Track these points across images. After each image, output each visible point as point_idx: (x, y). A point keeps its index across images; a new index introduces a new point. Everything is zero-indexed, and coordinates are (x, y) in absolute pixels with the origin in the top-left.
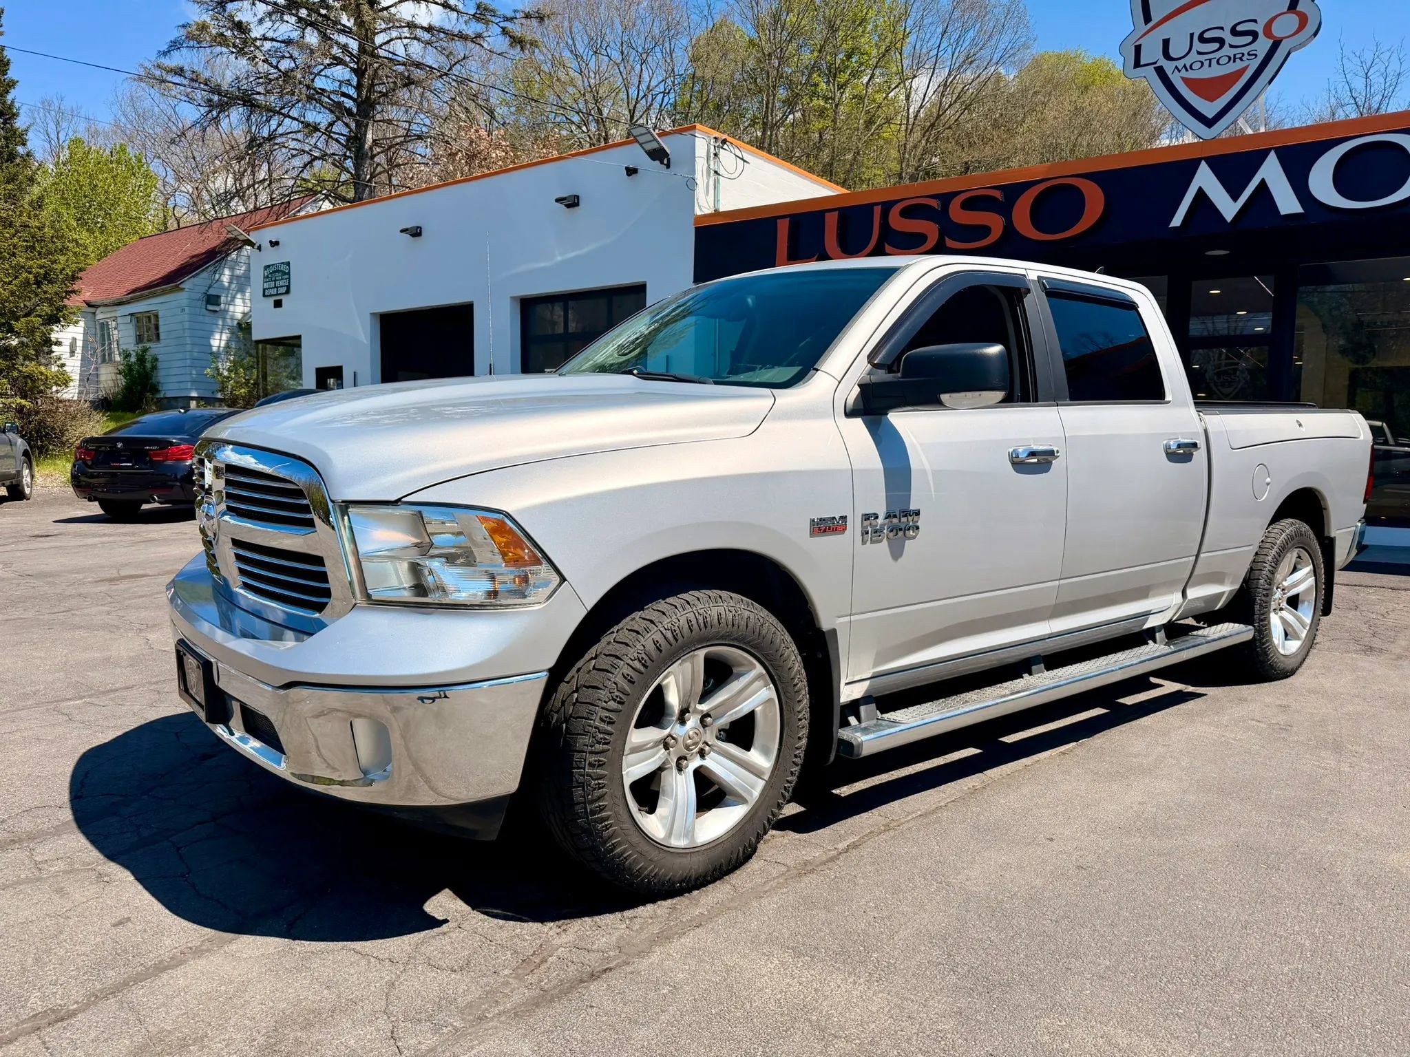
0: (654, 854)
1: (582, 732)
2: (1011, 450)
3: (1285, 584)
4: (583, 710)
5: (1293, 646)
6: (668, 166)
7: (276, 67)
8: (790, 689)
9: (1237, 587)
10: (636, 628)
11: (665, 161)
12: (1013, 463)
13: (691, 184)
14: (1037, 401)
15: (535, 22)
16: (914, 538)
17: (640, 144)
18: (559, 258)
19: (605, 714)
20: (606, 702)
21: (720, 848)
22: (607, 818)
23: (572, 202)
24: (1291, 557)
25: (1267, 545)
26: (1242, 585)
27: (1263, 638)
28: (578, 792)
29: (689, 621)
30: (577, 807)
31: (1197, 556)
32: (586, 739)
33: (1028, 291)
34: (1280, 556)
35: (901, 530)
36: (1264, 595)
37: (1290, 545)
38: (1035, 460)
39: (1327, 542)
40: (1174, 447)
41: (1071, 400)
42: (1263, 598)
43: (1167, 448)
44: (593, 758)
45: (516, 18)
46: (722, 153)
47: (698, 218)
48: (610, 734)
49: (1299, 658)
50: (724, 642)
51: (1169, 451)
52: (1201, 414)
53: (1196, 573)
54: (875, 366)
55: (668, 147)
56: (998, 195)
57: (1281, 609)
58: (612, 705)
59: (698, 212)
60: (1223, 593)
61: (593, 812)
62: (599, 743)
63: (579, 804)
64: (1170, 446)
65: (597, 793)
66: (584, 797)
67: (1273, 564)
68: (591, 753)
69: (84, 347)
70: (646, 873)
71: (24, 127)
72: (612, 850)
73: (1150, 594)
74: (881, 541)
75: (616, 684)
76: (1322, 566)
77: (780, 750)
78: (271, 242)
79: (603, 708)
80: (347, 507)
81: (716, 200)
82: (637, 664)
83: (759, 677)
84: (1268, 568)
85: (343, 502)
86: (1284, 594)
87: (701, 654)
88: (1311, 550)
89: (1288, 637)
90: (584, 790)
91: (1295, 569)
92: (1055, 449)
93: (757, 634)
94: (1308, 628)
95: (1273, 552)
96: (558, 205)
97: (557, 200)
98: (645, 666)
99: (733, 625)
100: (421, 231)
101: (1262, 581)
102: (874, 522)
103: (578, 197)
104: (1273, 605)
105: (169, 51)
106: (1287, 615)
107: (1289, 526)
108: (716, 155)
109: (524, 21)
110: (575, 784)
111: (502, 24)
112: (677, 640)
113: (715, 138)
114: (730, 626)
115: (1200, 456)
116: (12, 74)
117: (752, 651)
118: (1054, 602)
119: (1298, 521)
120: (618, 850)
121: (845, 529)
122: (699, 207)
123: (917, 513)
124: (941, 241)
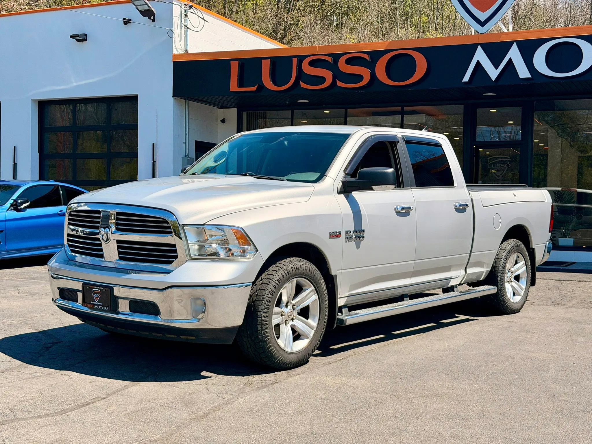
0: (281, 352)
1: (260, 305)
2: (395, 207)
3: (513, 269)
4: (260, 298)
5: (518, 299)
6: (154, 21)
8: (323, 296)
9: (490, 269)
10: (275, 269)
11: (152, 18)
12: (396, 212)
13: (170, 34)
14: (403, 187)
16: (363, 240)
17: (136, 6)
19: (268, 299)
20: (268, 295)
21: (301, 354)
22: (268, 336)
23: (81, 38)
24: (514, 257)
25: (502, 251)
26: (492, 269)
27: (502, 293)
28: (259, 326)
29: (292, 268)
30: (259, 332)
31: (470, 254)
32: (262, 307)
33: (398, 142)
34: (508, 256)
35: (358, 238)
36: (501, 273)
37: (512, 251)
38: (404, 211)
39: (531, 250)
40: (458, 206)
41: (416, 186)
42: (501, 275)
43: (455, 206)
44: (264, 314)
46: (189, 14)
47: (175, 56)
48: (269, 306)
49: (521, 304)
50: (302, 276)
51: (456, 208)
52: (470, 191)
53: (470, 262)
54: (347, 174)
55: (155, 10)
56: (367, 57)
57: (511, 282)
58: (270, 296)
59: (175, 52)
60: (483, 272)
61: (264, 334)
62: (266, 309)
63: (259, 330)
64: (456, 205)
65: (265, 327)
66: (261, 328)
67: (505, 259)
68: (264, 312)
70: (279, 358)
72: (270, 348)
73: (451, 269)
74: (352, 241)
75: (271, 288)
76: (529, 261)
77: (319, 319)
79: (267, 297)
80: (184, 226)
81: (186, 44)
82: (277, 282)
83: (312, 291)
84: (503, 261)
85: (182, 225)
86: (512, 274)
87: (295, 280)
88: (523, 253)
89: (515, 295)
90: (261, 325)
91: (516, 263)
92: (411, 207)
93: (312, 273)
94: (524, 290)
95: (505, 254)
96: (72, 39)
97: (71, 37)
98: (279, 283)
99: (305, 270)
101: (500, 267)
102: (349, 234)
103: (86, 35)
104: (506, 279)
106: (515, 284)
107: (512, 242)
108: (186, 15)
110: (258, 323)
112: (288, 274)
113: (185, 5)
114: (304, 270)
115: (469, 209)
117: (311, 280)
118: (412, 270)
119: (516, 240)
120: (271, 348)
121: (340, 236)
122: (176, 49)
123: (364, 231)
124: (334, 83)
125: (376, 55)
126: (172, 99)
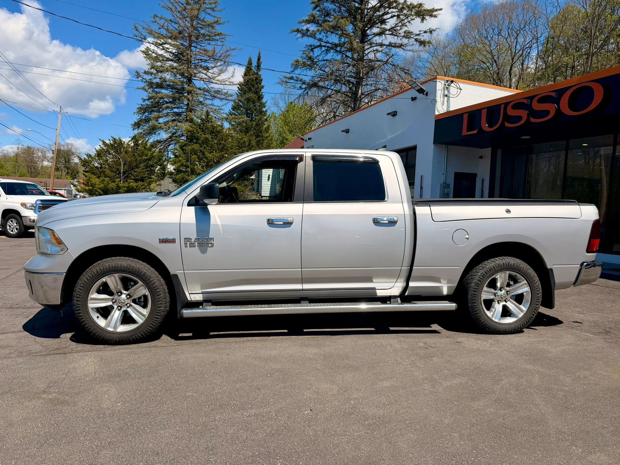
7: (324, 71)
11: (425, 94)
13: (434, 101)
15: (428, 34)
16: (211, 247)
17: (414, 88)
18: (389, 138)
23: (394, 114)
31: (411, 267)
33: (301, 161)
35: (204, 244)
44: (76, 299)
45: (420, 34)
47: (436, 116)
51: (377, 221)
53: (413, 275)
55: (425, 88)
56: (553, 94)
59: (437, 113)
62: (78, 295)
67: (481, 277)
69: (272, 177)
71: (265, 102)
74: (194, 247)
78: (308, 138)
81: (448, 107)
95: (482, 271)
96: (388, 116)
97: (388, 114)
100: (349, 131)
102: (190, 240)
103: (396, 112)
105: (294, 70)
106: (510, 304)
108: (447, 88)
109: (423, 34)
111: (414, 38)
113: (448, 81)
116: (263, 84)
118: (300, 277)
121: (176, 242)
122: (438, 111)
123: (212, 239)
124: (528, 119)
125: (561, 92)
126: (433, 145)
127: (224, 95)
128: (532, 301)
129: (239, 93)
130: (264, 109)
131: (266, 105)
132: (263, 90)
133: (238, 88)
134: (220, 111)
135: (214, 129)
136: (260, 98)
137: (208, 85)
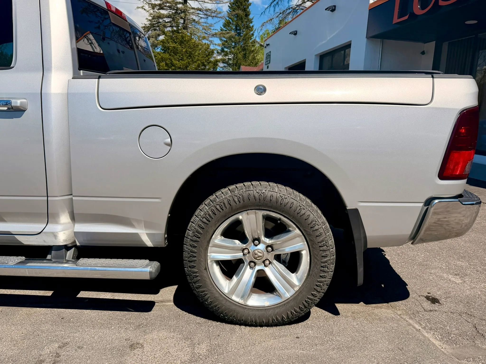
23: (332, 9)
47: (370, 5)
59: (371, 2)
78: (267, 44)
94: (297, 289)
100: (296, 32)
103: (335, 6)
127: (214, 13)
128: (311, 268)
129: (230, 11)
130: (251, 25)
131: (252, 21)
132: (250, 7)
133: (229, 6)
134: (210, 27)
135: (183, 38)
136: (247, 15)
137: (203, 5)
